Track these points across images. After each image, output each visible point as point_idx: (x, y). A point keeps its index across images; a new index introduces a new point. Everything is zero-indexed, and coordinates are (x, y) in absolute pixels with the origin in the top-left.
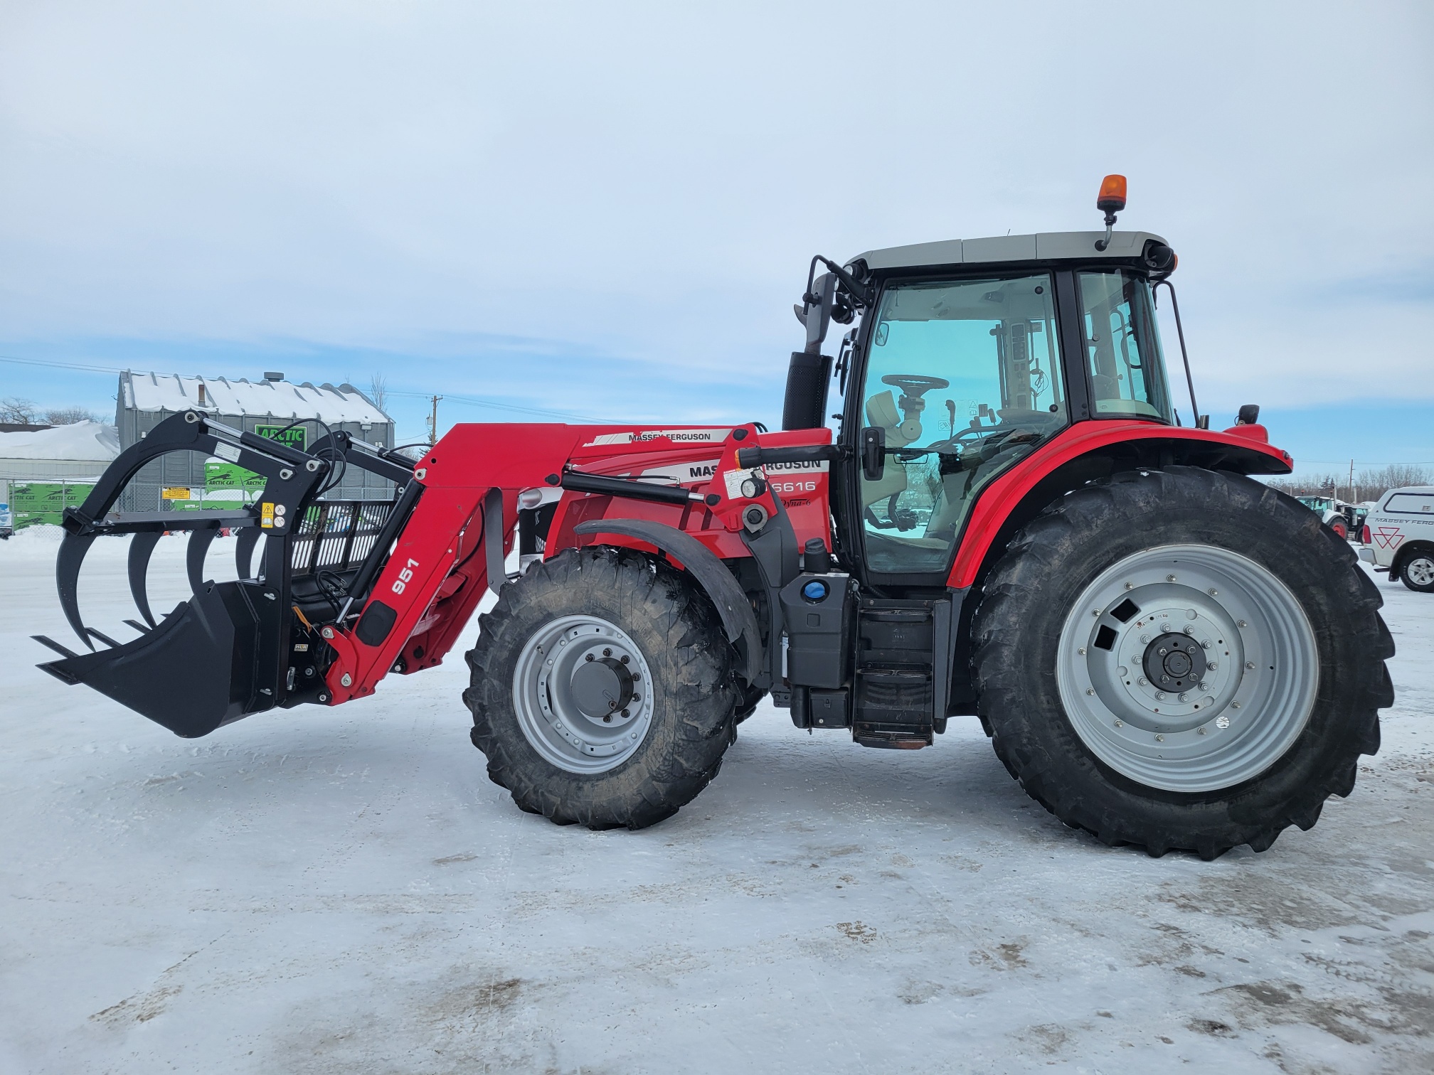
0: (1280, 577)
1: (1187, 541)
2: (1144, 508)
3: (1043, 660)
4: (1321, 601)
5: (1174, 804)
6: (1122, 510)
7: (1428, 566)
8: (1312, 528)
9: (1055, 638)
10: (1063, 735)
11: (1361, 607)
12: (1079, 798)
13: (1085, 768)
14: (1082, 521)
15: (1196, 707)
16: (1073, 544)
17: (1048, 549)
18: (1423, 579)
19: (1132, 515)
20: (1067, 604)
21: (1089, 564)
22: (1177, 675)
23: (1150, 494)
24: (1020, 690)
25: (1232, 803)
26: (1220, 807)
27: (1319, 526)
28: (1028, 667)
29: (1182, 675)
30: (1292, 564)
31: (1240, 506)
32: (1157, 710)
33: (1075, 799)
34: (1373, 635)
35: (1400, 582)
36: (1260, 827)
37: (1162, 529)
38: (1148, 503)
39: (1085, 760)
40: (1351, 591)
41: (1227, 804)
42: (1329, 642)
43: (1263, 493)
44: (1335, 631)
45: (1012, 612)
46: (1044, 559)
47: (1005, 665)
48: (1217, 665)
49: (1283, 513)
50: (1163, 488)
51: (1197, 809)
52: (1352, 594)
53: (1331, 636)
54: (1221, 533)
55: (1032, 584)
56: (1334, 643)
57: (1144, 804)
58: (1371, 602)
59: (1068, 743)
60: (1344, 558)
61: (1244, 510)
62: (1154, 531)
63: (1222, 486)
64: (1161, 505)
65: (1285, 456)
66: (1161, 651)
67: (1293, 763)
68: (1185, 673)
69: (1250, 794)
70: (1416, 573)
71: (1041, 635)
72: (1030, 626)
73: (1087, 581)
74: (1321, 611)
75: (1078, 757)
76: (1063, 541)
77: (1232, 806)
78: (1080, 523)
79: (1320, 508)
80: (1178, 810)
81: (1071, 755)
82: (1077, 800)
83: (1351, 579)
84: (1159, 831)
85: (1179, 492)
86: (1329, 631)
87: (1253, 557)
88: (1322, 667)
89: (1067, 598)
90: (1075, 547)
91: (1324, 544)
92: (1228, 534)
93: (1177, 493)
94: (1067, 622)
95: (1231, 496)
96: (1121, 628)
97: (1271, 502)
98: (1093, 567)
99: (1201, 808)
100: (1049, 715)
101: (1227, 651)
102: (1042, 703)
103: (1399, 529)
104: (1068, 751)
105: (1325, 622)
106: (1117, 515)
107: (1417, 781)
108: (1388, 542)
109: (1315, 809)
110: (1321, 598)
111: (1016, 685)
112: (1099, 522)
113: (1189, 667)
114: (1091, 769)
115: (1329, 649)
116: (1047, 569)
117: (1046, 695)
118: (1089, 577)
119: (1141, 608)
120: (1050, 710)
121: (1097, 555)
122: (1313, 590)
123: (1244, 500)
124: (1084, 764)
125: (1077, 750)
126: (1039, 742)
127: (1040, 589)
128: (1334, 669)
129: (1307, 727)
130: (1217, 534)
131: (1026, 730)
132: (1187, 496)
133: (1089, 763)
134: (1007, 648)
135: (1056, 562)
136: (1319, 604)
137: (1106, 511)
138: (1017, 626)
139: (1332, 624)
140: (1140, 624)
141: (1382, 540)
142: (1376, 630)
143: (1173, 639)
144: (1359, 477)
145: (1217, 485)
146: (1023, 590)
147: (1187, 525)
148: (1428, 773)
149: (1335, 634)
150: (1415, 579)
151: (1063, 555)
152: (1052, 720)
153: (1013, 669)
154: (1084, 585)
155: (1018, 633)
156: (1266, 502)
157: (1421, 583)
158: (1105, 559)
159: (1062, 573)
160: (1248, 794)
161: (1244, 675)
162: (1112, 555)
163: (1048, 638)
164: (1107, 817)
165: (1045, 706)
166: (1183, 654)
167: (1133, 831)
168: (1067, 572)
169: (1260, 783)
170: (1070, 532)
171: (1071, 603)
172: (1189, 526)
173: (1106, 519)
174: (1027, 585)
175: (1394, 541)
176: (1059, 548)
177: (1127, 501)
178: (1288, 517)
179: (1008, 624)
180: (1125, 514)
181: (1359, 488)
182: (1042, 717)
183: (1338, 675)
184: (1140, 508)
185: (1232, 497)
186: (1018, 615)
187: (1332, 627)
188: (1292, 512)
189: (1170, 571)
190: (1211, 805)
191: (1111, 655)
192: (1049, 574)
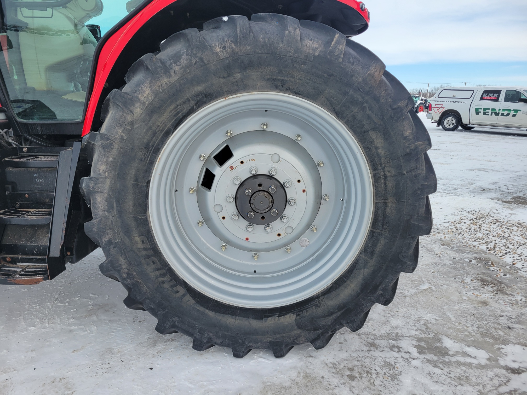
0: (345, 123)
1: (262, 89)
2: (220, 54)
3: (134, 205)
4: (379, 145)
5: (253, 318)
6: (198, 55)
7: (452, 120)
8: (376, 74)
9: (145, 184)
10: (158, 269)
11: (412, 150)
12: (174, 319)
13: (178, 295)
14: (161, 67)
15: (279, 235)
16: (153, 92)
17: (129, 97)
18: (450, 126)
19: (209, 61)
20: (154, 152)
21: (171, 111)
22: (261, 212)
23: (226, 39)
24: (115, 233)
25: (299, 315)
26: (290, 318)
27: (382, 72)
28: (121, 212)
29: (265, 211)
30: (356, 111)
31: (311, 52)
32: (247, 239)
33: (171, 320)
34: (420, 174)
35: (441, 127)
36: (320, 331)
37: (238, 76)
38: (224, 48)
39: (179, 288)
40: (405, 136)
41: (295, 316)
42: (383, 181)
43: (333, 38)
44: (389, 171)
45: (101, 161)
46: (126, 107)
47: (99, 210)
48: (295, 202)
49: (351, 59)
50: (238, 32)
51: (271, 322)
52: (405, 138)
53: (385, 176)
54: (293, 80)
55: (117, 133)
56: (387, 182)
57: (229, 320)
58: (421, 145)
59: (164, 275)
60: (402, 104)
61: (315, 56)
62: (231, 78)
63: (295, 30)
64: (236, 50)
65: (362, 7)
66: (247, 191)
67: (348, 282)
68: (267, 210)
69: (314, 307)
70: (447, 123)
71: (130, 182)
72: (118, 174)
73: (170, 130)
74: (378, 154)
75: (172, 286)
76: (144, 89)
77: (298, 317)
78: (159, 70)
79: (416, 100)
80: (255, 324)
81: (166, 286)
82: (173, 320)
83: (406, 124)
84: (240, 341)
85: (254, 36)
86: (384, 172)
87: (323, 105)
88: (376, 203)
89: (153, 146)
90: (156, 94)
91: (385, 91)
92: (300, 82)
93: (251, 38)
94: (155, 170)
95: (304, 41)
96: (218, 171)
97: (340, 48)
98: (175, 116)
99: (274, 320)
100: (144, 253)
101: (305, 189)
102: (137, 243)
103: (443, 105)
104: (163, 282)
105: (381, 164)
106: (194, 61)
107: (441, 246)
108: (438, 110)
109: (363, 314)
110: (379, 142)
111: (111, 229)
112: (177, 68)
113: (271, 204)
114: (184, 295)
115: (382, 188)
116: (129, 118)
117: (140, 235)
118: (172, 125)
119: (234, 153)
120: (145, 249)
121: (178, 103)
122: (372, 135)
123: (315, 45)
124: (178, 292)
125: (171, 280)
126: (136, 276)
127: (125, 138)
128: (385, 204)
129: (361, 253)
130: (290, 81)
131: (124, 267)
132: (261, 40)
133: (182, 291)
134: (99, 195)
135: (138, 110)
136: (377, 148)
137: (183, 57)
138: (107, 174)
139: (387, 165)
140: (232, 167)
141: (436, 110)
142: (422, 169)
143: (258, 181)
144: (430, 89)
145: (290, 28)
146: (108, 139)
147: (262, 72)
148: (447, 238)
149: (388, 174)
150: (447, 126)
151: (144, 103)
152: (148, 257)
153: (106, 214)
154: (168, 133)
155: (108, 181)
156: (336, 47)
157: (449, 127)
158: (187, 108)
159: (144, 122)
160: (312, 307)
161: (321, 205)
162: (193, 103)
163: (138, 185)
164: (199, 332)
165: (140, 245)
166: (266, 194)
167: (221, 341)
168: (149, 121)
169: (321, 298)
170: (149, 79)
171: (157, 150)
172: (264, 73)
173: (183, 65)
174: (112, 134)
175: (440, 110)
176: (140, 96)
177: (203, 46)
178: (355, 64)
179: (98, 173)
180: (201, 59)
181: (430, 93)
182: (137, 255)
183: (388, 210)
184: (217, 54)
185: (304, 43)
186: (107, 164)
187: (387, 169)
188: (360, 58)
189: (264, 120)
190: (282, 317)
191: (210, 195)
192: (132, 123)
